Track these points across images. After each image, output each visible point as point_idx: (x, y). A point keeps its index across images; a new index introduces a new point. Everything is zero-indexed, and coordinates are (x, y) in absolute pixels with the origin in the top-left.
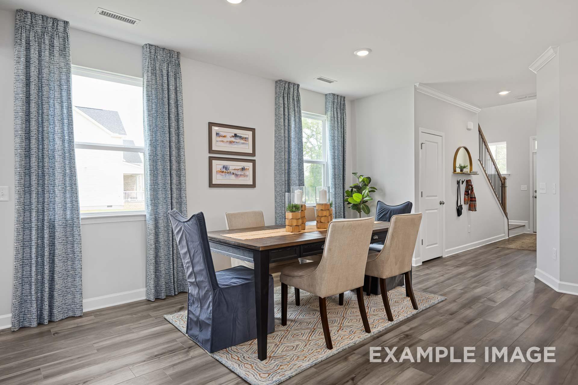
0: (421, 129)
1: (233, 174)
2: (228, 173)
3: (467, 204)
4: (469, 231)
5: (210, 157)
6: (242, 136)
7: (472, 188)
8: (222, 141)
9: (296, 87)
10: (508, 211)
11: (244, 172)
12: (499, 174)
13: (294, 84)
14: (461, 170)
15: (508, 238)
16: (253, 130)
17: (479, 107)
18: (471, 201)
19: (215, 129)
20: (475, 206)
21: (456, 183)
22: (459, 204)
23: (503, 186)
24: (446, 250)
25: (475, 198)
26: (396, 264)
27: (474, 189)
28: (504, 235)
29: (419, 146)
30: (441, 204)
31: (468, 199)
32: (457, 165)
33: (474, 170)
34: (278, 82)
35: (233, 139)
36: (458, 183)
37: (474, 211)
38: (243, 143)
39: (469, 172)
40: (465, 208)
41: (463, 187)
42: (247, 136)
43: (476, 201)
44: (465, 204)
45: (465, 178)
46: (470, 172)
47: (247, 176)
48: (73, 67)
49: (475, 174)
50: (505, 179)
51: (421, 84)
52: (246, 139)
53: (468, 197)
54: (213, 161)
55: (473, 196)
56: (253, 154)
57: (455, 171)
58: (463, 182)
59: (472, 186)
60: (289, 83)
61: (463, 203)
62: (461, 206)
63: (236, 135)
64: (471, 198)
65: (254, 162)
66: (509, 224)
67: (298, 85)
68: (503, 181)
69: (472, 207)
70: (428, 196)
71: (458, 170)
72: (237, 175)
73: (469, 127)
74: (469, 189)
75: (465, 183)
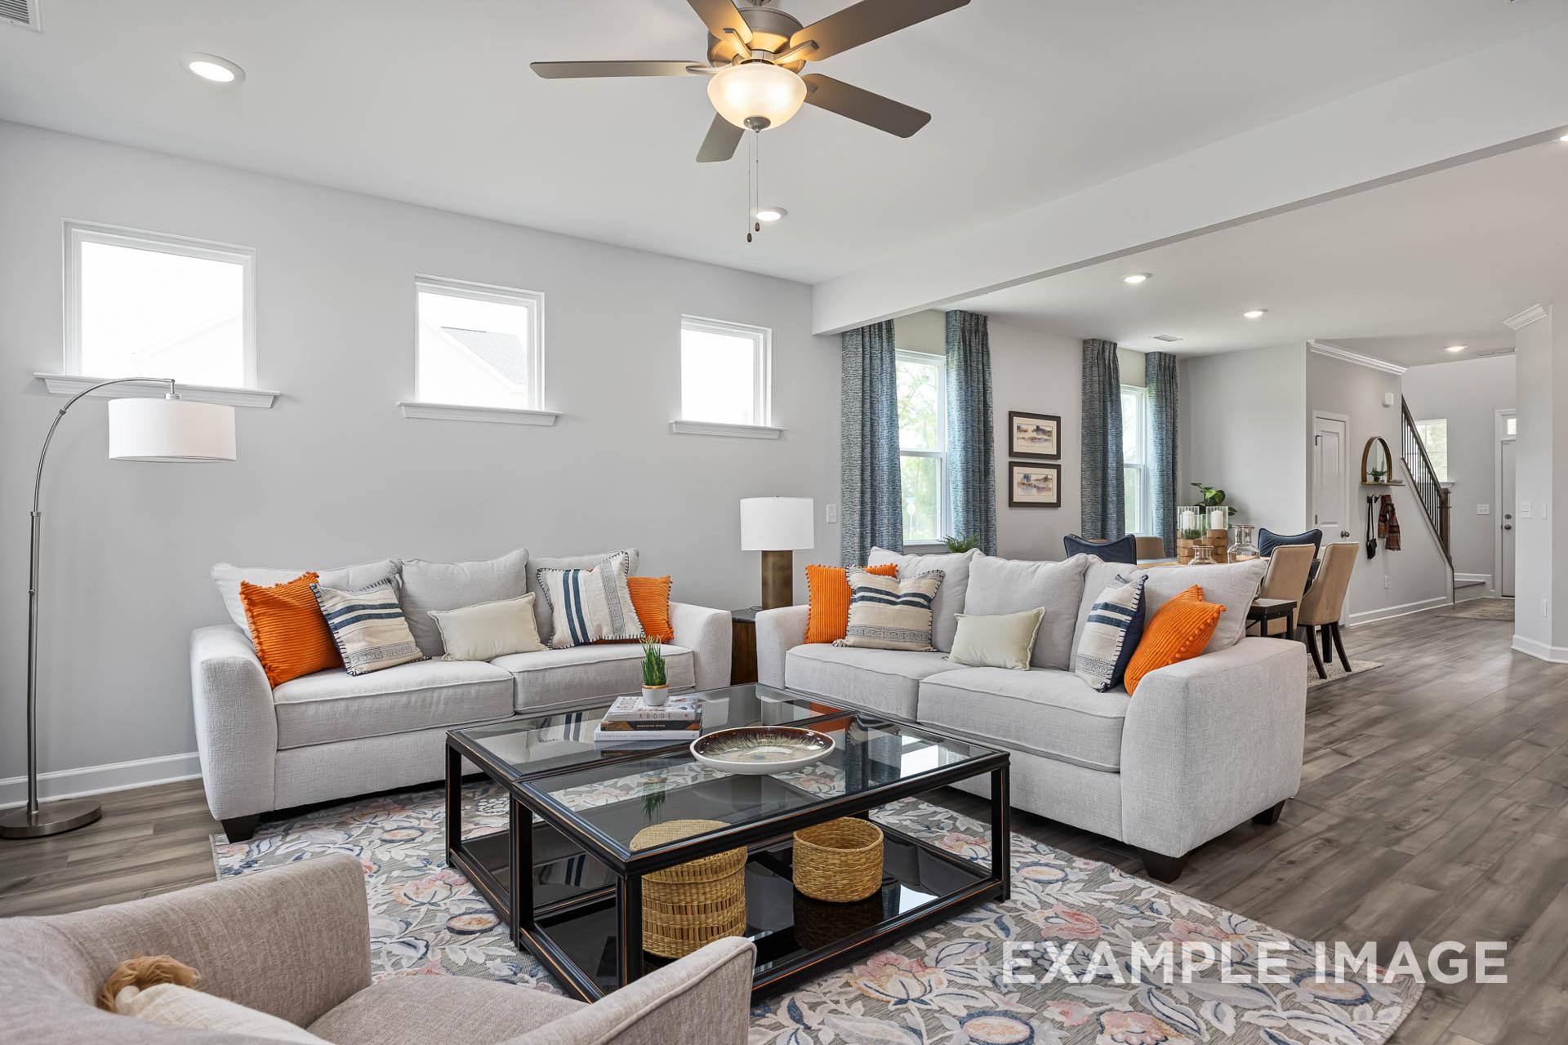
0: (1316, 413)
1: (1035, 486)
2: (1029, 485)
3: (1384, 537)
4: (1387, 586)
5: (1010, 463)
6: (1046, 428)
7: (1393, 510)
8: (1023, 438)
9: (1112, 346)
10: (1452, 552)
11: (1047, 483)
12: (1436, 483)
13: (1111, 343)
14: (1376, 479)
15: (1452, 604)
16: (1057, 419)
17: (1404, 365)
18: (1390, 532)
19: (1017, 420)
20: (1398, 542)
21: (1365, 501)
22: (1371, 538)
23: (1444, 506)
24: (1351, 616)
25: (1398, 527)
26: (1327, 608)
27: (1396, 511)
28: (1445, 598)
29: (1312, 440)
30: (1342, 536)
31: (1386, 528)
32: (1369, 470)
33: (1395, 477)
34: (1087, 343)
35: (1035, 435)
36: (1369, 500)
37: (1396, 551)
38: (1046, 440)
39: (1386, 482)
40: (1380, 544)
41: (1377, 507)
42: (1050, 429)
43: (1399, 532)
44: (1379, 537)
45: (1378, 493)
46: (1388, 481)
47: (1049, 490)
48: (899, 352)
49: (1398, 483)
50: (1447, 492)
51: (1317, 341)
52: (1049, 433)
53: (1386, 525)
54: (1015, 468)
55: (1395, 524)
56: (1058, 456)
57: (1364, 479)
58: (1376, 499)
59: (1392, 506)
60: (1104, 342)
61: (1376, 537)
62: (1374, 540)
63: (1038, 429)
64: (1391, 527)
65: (1058, 467)
66: (1455, 579)
67: (1115, 345)
68: (1443, 496)
69: (1393, 543)
70: (1323, 524)
71: (1370, 479)
72: (1039, 489)
73: (1387, 403)
74: (1388, 512)
75: (1379, 500)
